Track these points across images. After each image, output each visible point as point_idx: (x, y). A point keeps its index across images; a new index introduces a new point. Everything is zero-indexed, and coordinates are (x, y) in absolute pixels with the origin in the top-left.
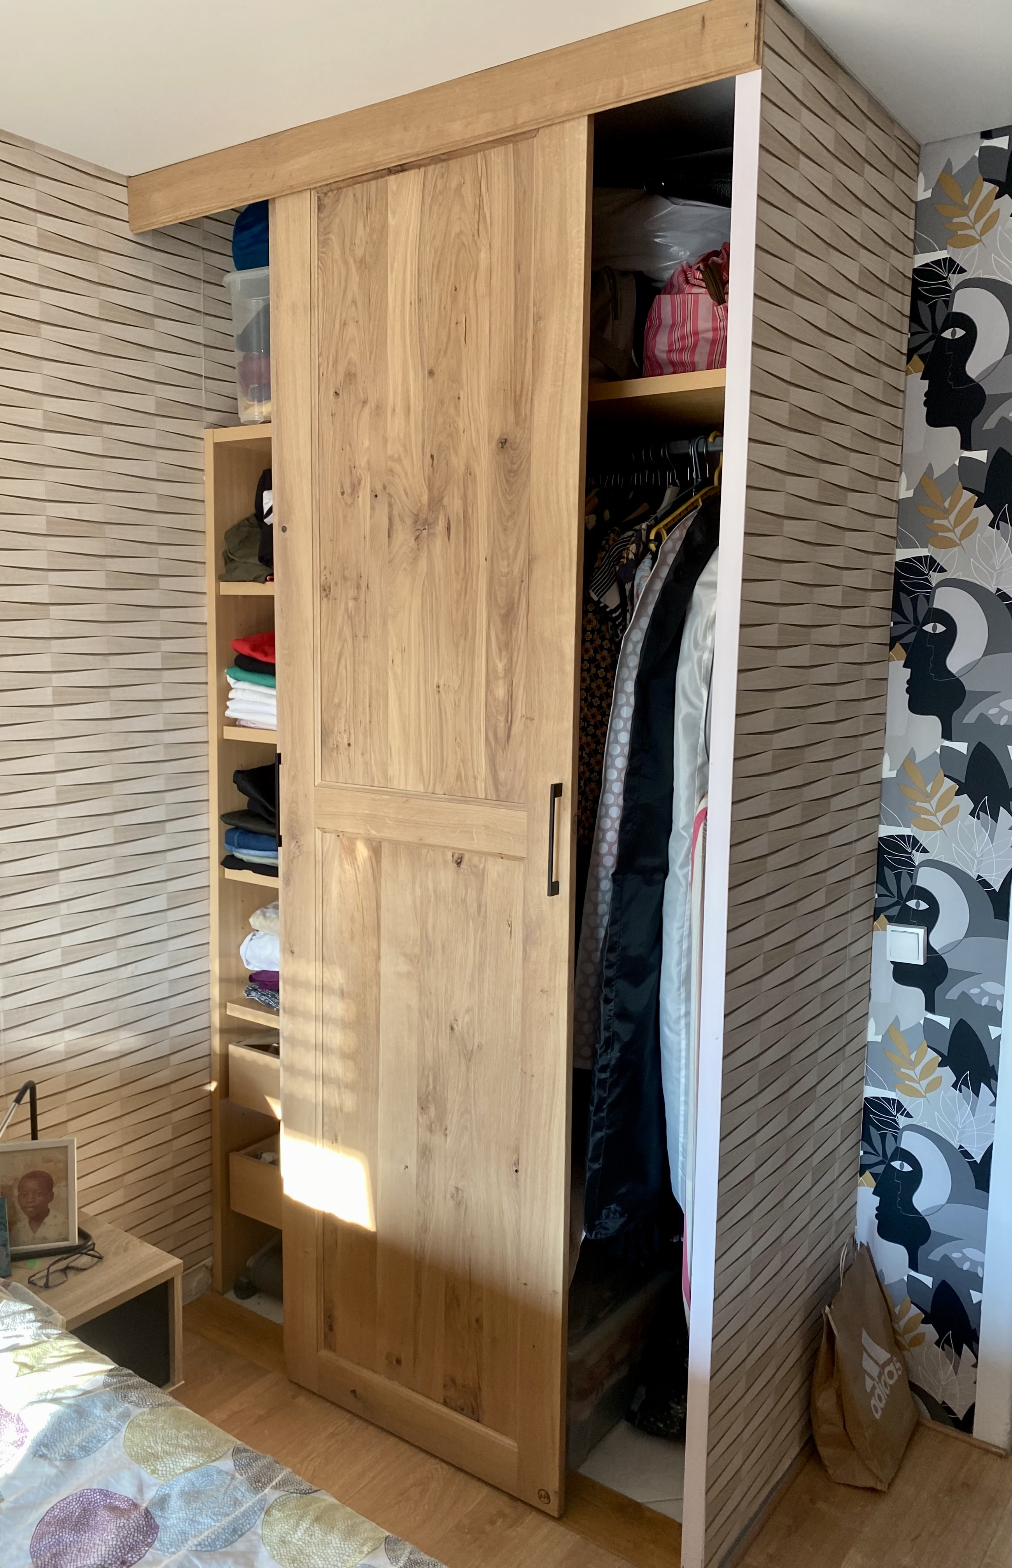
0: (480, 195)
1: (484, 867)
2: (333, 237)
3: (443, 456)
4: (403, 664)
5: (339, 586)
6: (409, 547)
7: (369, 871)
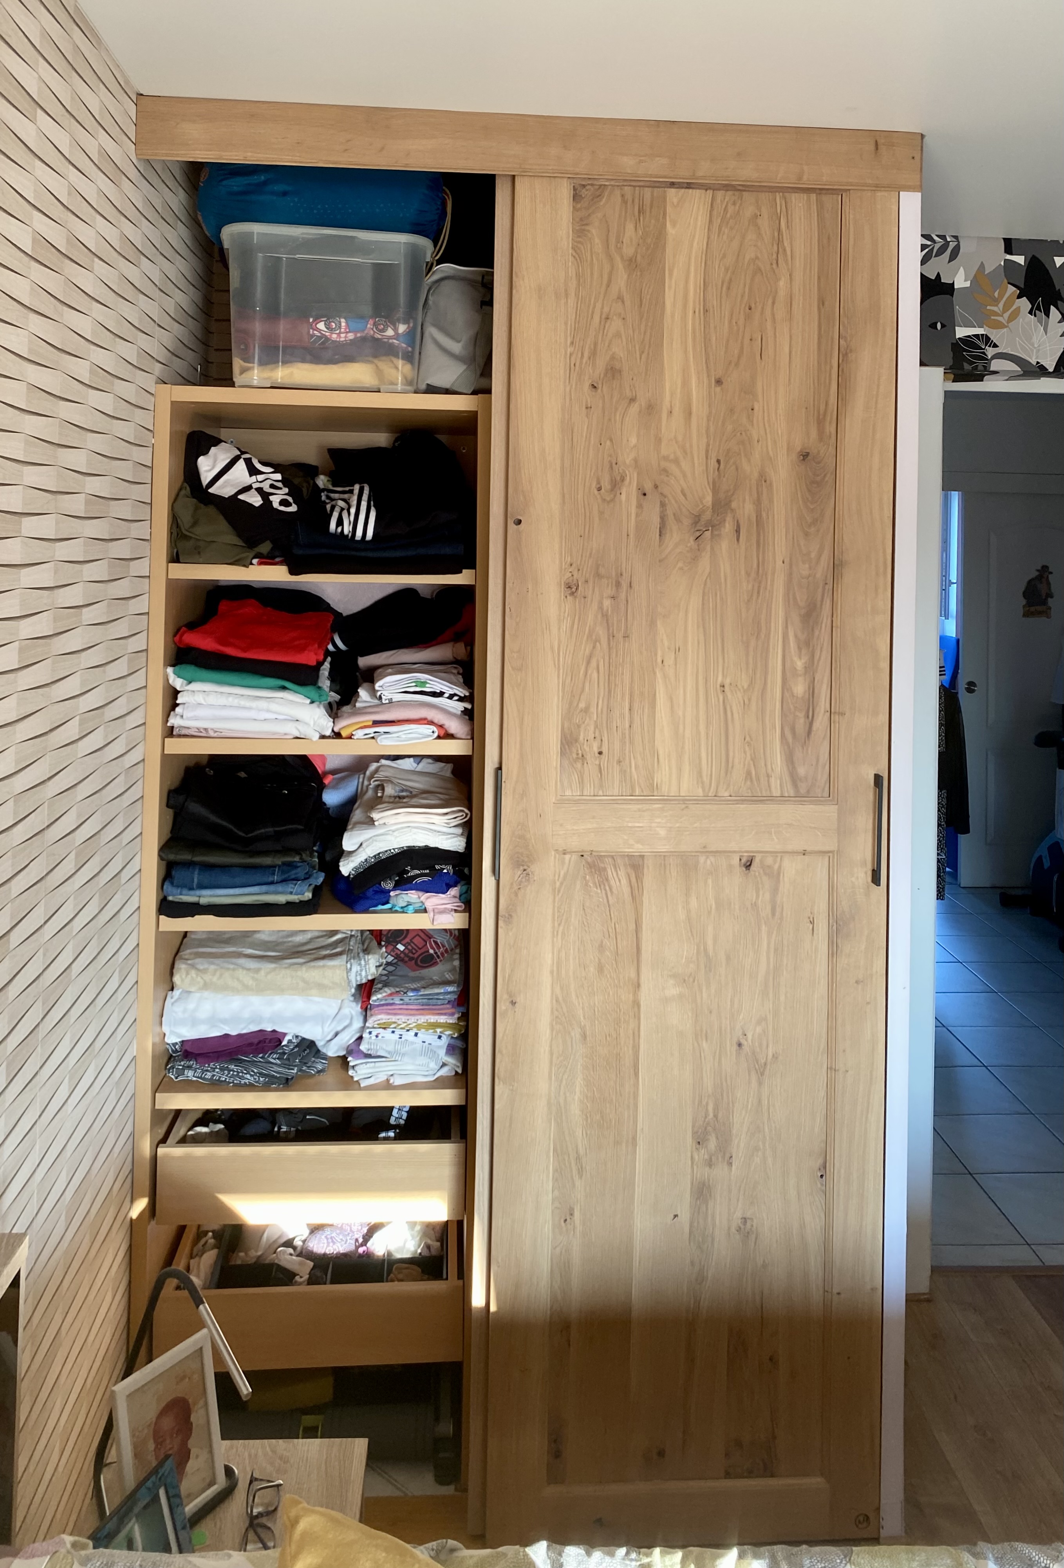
0: (779, 230)
1: (780, 867)
2: (594, 231)
3: (731, 463)
4: (676, 665)
5: (591, 584)
6: (687, 547)
7: (626, 890)
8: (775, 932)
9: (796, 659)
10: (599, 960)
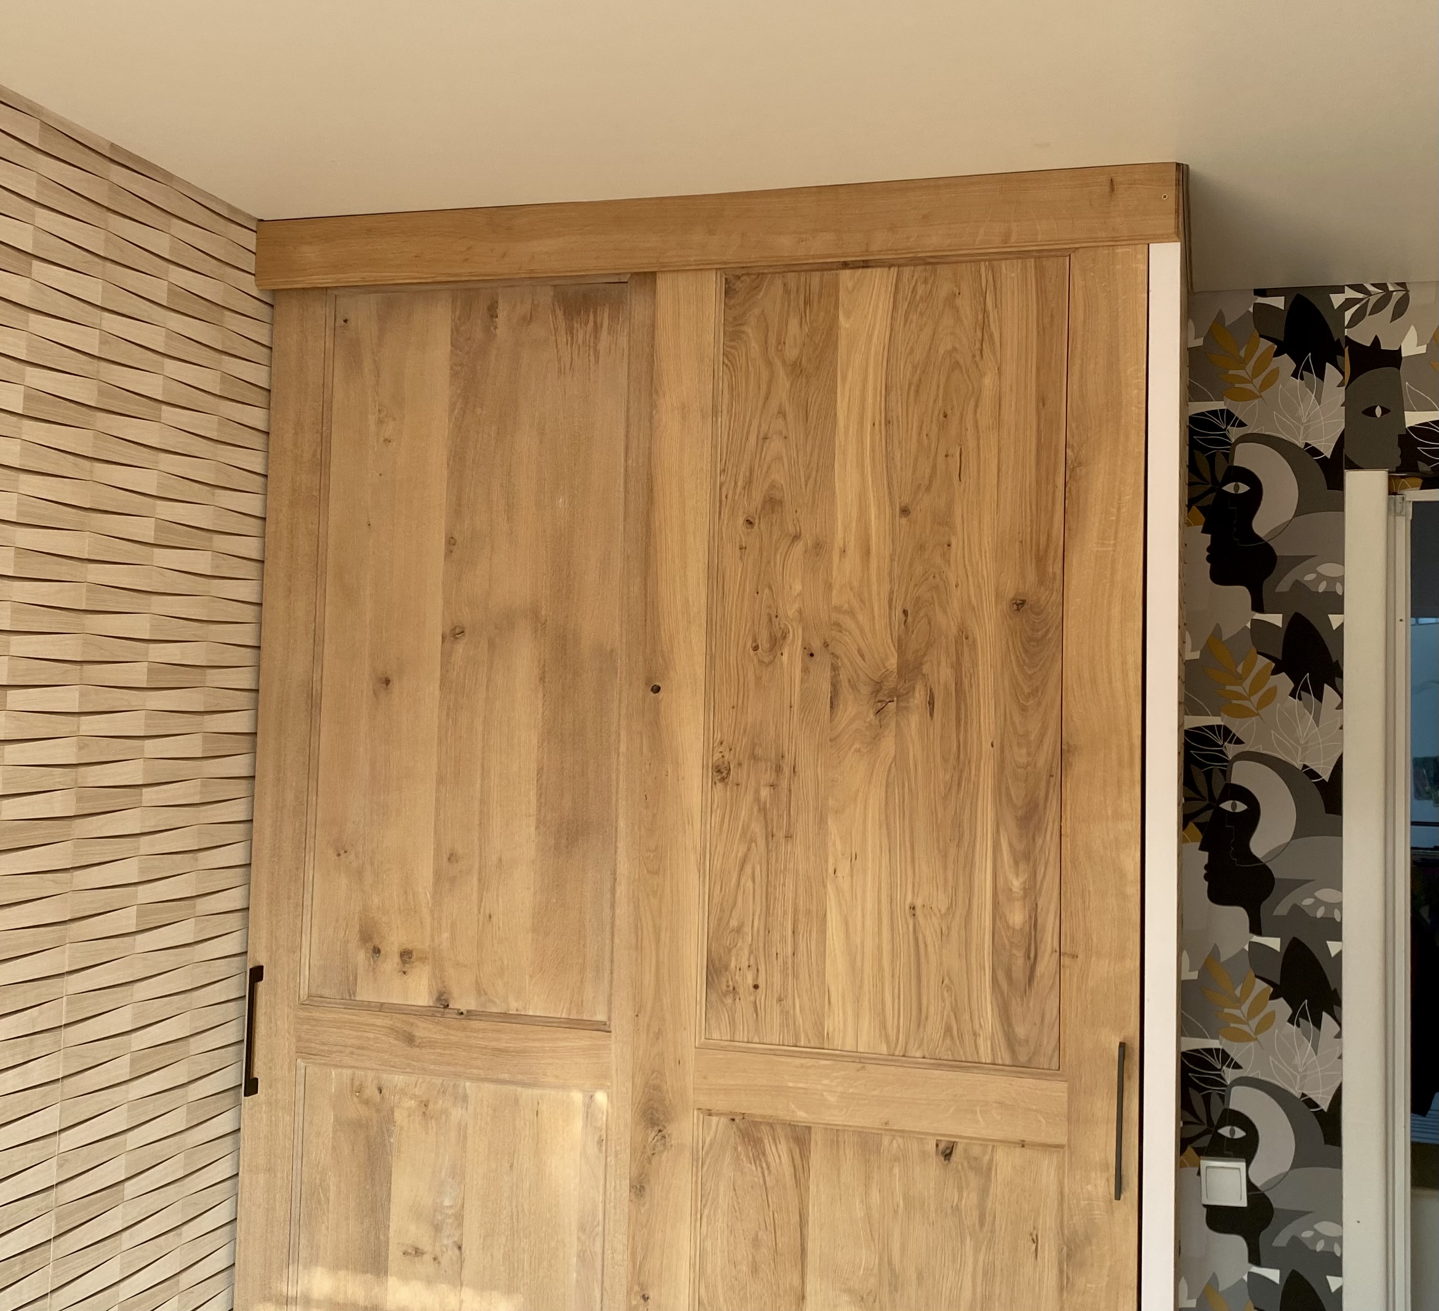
0: (985, 311)
1: (991, 1160)
2: (750, 331)
3: (922, 614)
4: (852, 876)
5: (745, 766)
6: (865, 722)
7: (788, 1170)
8: (984, 1248)
9: (1011, 876)
10: (753, 1257)
